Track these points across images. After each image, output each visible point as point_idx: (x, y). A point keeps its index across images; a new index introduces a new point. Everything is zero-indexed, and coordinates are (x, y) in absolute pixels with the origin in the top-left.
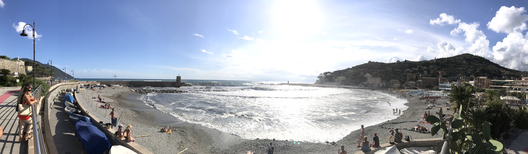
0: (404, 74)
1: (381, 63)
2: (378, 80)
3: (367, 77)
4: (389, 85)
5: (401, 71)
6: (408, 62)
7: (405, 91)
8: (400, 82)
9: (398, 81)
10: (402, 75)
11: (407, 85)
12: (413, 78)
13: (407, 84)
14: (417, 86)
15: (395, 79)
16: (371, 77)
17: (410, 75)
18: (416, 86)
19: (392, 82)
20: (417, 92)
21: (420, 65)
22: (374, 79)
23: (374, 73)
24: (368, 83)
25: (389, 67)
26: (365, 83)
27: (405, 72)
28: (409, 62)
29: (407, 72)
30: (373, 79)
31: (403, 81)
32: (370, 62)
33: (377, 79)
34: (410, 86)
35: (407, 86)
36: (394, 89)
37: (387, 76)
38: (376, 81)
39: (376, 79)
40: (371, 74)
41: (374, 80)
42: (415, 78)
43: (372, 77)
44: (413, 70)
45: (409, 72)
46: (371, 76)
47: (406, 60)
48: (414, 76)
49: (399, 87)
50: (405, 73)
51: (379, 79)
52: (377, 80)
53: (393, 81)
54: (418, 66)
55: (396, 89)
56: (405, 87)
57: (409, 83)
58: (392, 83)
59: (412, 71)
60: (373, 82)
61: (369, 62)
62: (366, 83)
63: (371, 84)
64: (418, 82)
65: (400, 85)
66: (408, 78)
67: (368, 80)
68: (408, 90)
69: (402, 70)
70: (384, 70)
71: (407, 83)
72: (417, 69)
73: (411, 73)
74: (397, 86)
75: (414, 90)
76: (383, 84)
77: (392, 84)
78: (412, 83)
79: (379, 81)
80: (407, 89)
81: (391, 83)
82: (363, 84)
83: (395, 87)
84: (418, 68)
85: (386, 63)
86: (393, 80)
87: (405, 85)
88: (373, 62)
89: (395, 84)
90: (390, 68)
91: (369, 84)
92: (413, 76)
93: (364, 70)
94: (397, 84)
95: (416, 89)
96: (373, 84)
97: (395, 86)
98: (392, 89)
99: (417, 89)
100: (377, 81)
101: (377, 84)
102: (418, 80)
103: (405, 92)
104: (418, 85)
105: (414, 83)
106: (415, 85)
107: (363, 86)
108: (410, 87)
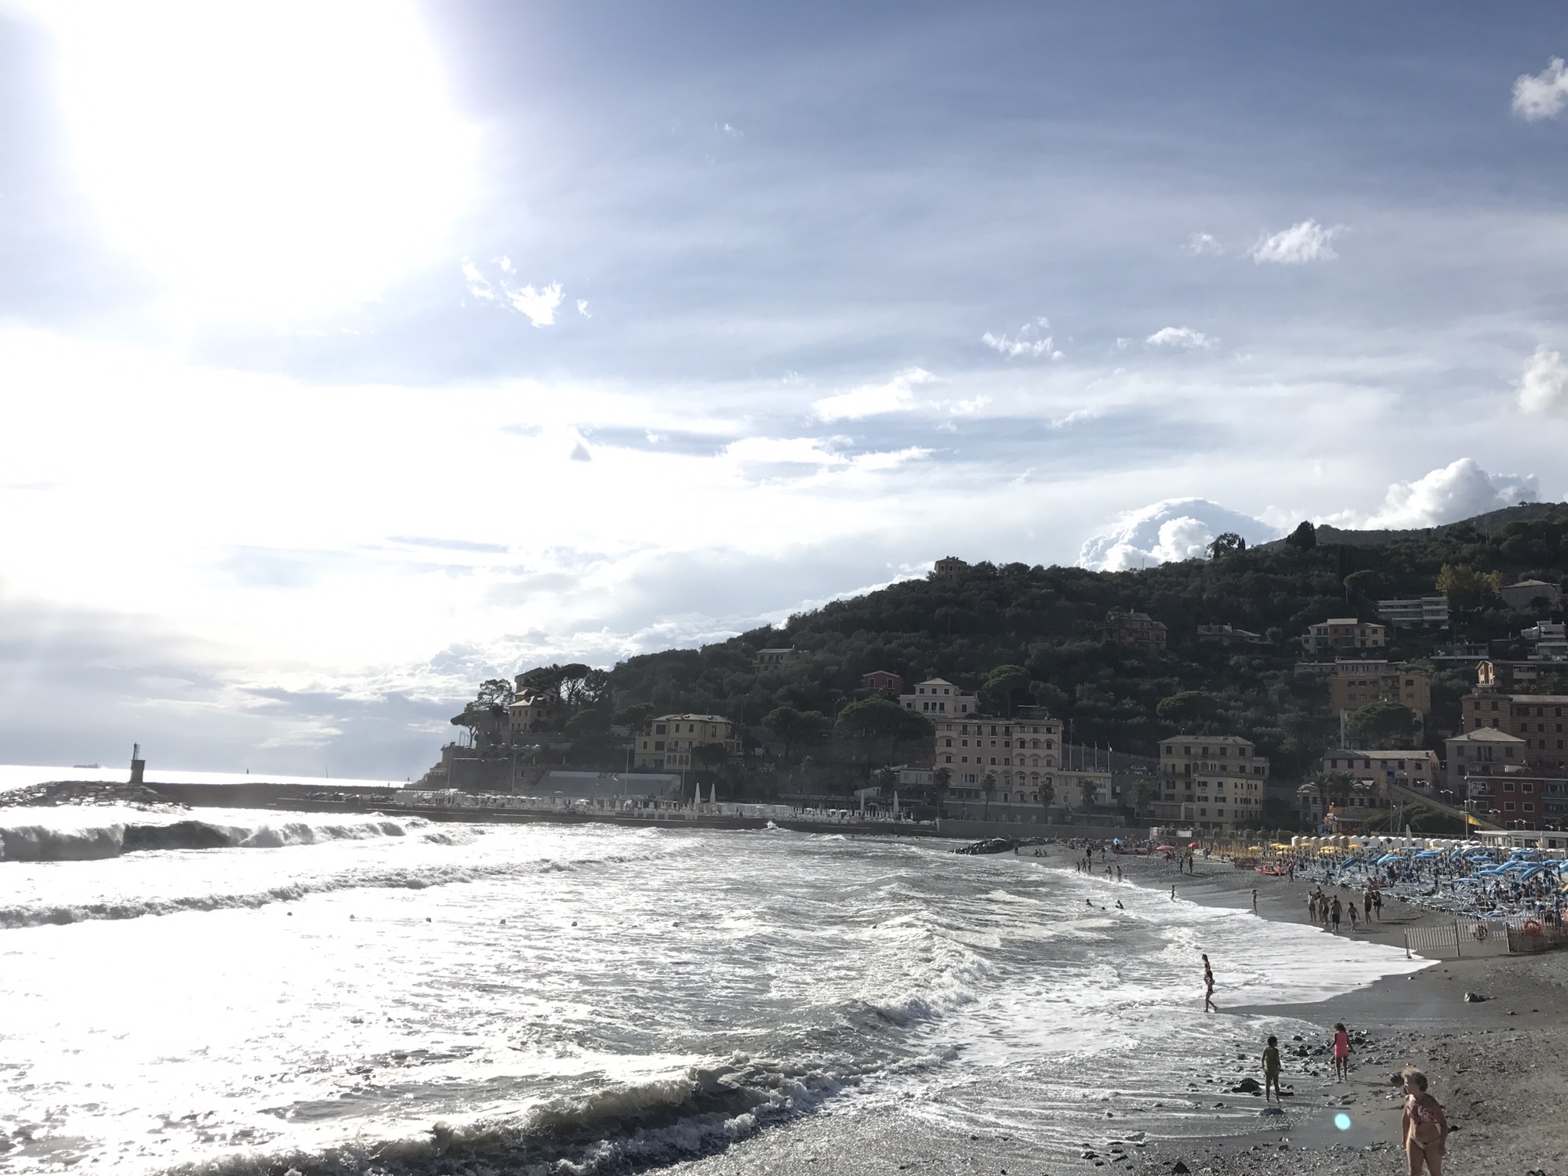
0: (1297, 671)
1: (1055, 570)
2: (1036, 744)
3: (928, 714)
4: (1156, 796)
5: (1269, 641)
6: (1329, 549)
7: (1328, 850)
8: (1262, 762)
9: (1242, 751)
10: (1278, 686)
11: (1340, 791)
12: (1405, 714)
13: (1346, 780)
14: (1458, 800)
15: (1212, 733)
16: (971, 709)
17: (1361, 675)
18: (1446, 799)
19: (1181, 766)
20: (1462, 866)
21: (1466, 561)
22: (994, 732)
23: (993, 678)
24: (943, 776)
25: (1139, 609)
26: (910, 776)
27: (1311, 647)
28: (1339, 542)
29: (1326, 652)
30: (986, 730)
31: (1289, 743)
32: (949, 567)
33: (1028, 736)
34: (1372, 799)
35: (1340, 803)
36: (1209, 831)
37: (1128, 703)
38: (1017, 751)
39: (1017, 735)
40: (966, 688)
41: (1000, 739)
42: (1419, 705)
43: (981, 711)
44: (1387, 624)
45: (1346, 647)
46: (971, 701)
47: (1305, 527)
48: (1404, 690)
49: (1253, 806)
50: (1311, 658)
51: (1043, 737)
52: (1023, 744)
53: (1187, 750)
54: (1445, 579)
55: (1228, 830)
56: (1316, 808)
57: (1359, 765)
58: (1180, 769)
59: (1380, 638)
60: (989, 768)
61: (940, 565)
62: (924, 777)
63: (968, 785)
64: (1460, 749)
65: (1268, 783)
66: (1344, 716)
67: (941, 747)
68: (1355, 842)
69: (1269, 631)
70: (1087, 643)
71: (1343, 769)
72: (1436, 610)
73: (1372, 653)
74: (1230, 806)
75: (1433, 845)
76: (1089, 788)
77: (1180, 786)
78: (1401, 763)
79: (1042, 752)
80: (1349, 828)
81: (1171, 777)
82: (888, 784)
83: (1212, 817)
84: (1452, 603)
85: (1105, 574)
86: (1189, 739)
87: (1321, 784)
88: (985, 568)
89: (1213, 782)
90: (1145, 617)
91: (952, 784)
92: (1394, 689)
93: (894, 645)
94: (1229, 783)
95: (1455, 828)
96: (989, 784)
97: (1212, 806)
98: (1188, 834)
99: (1469, 832)
100: (1027, 752)
101: (1030, 788)
102: (1458, 729)
103: (1326, 860)
104: (1474, 789)
105: (1418, 765)
106: (1437, 784)
107: (888, 806)
108: (1377, 815)
